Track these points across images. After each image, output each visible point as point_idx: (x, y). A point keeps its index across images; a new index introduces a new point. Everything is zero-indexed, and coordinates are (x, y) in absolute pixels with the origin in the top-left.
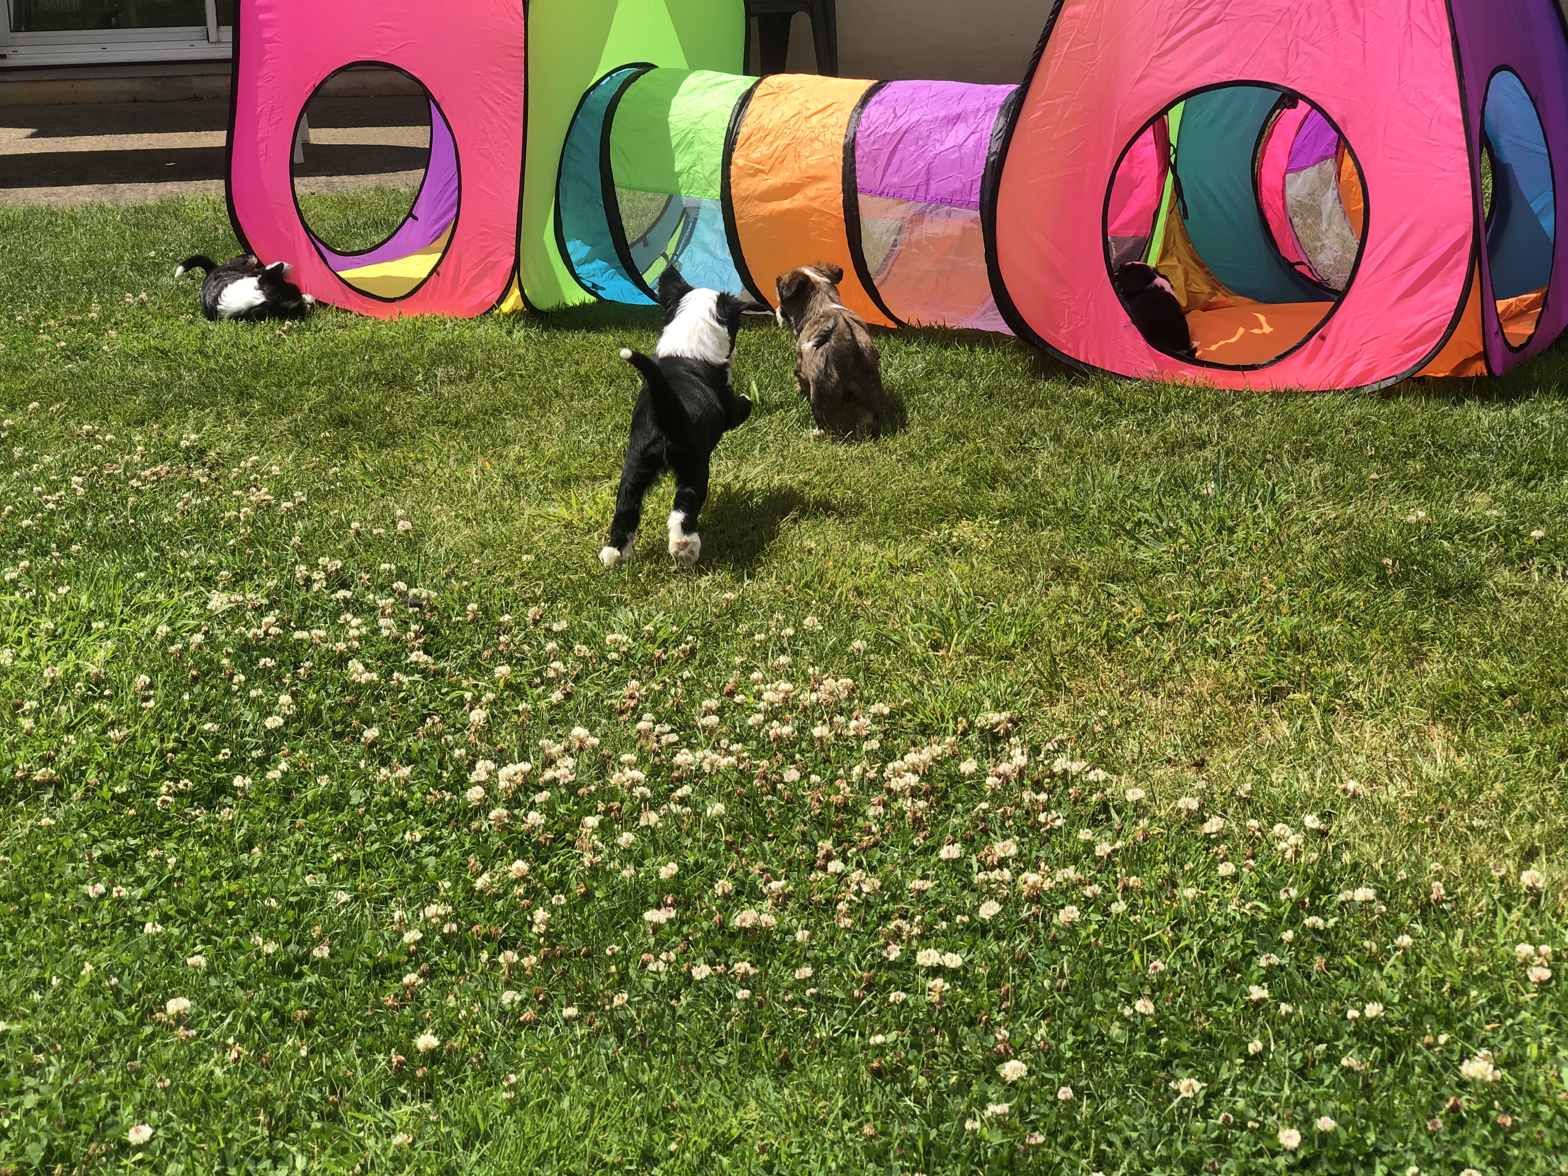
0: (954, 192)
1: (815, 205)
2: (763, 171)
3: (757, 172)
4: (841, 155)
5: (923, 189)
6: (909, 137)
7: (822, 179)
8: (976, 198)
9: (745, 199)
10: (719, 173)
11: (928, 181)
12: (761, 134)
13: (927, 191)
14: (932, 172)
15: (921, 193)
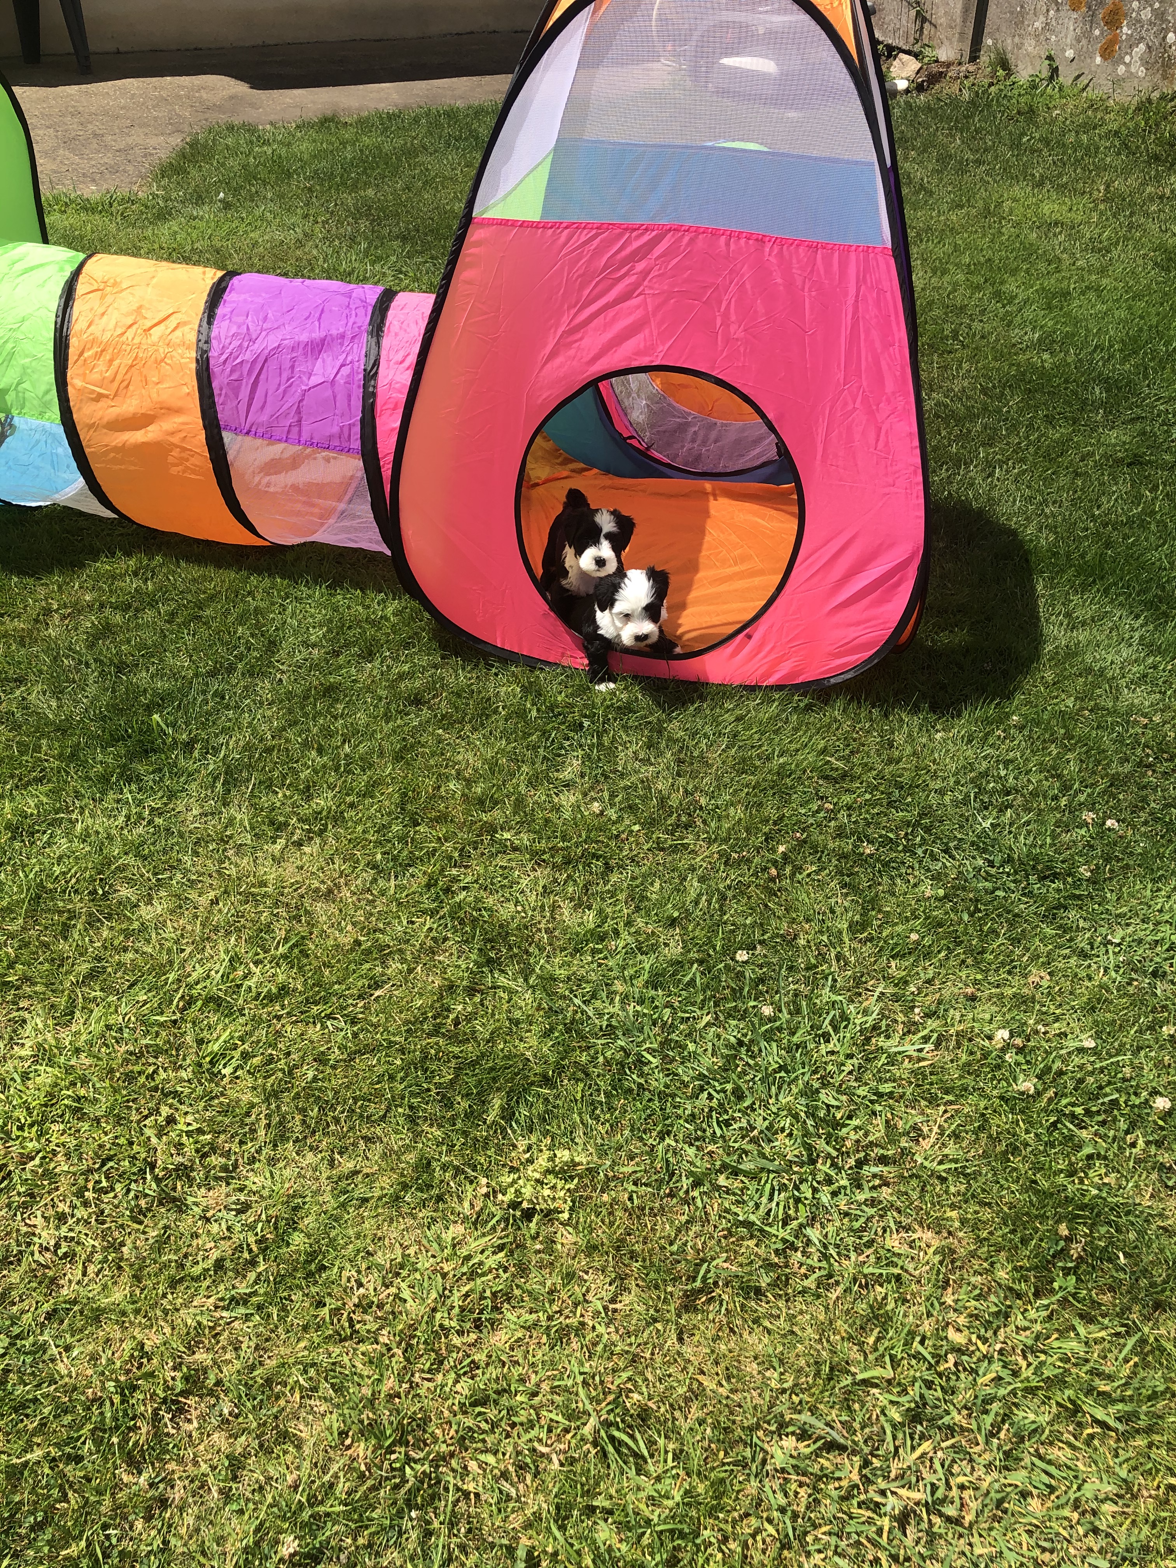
0: (331, 437)
1: (175, 440)
2: (107, 396)
3: (99, 397)
4: (195, 383)
5: (295, 430)
6: (272, 365)
7: (178, 411)
8: (356, 444)
9: (91, 426)
10: (54, 392)
11: (300, 421)
12: (96, 349)
13: (300, 432)
14: (304, 410)
15: (294, 435)
